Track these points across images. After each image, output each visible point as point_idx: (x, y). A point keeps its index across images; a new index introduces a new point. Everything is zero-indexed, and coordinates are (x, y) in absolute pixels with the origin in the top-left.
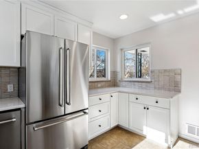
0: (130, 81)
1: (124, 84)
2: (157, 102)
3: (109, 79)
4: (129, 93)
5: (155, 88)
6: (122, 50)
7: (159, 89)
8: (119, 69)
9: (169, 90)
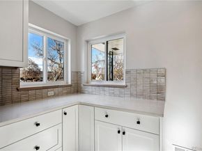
0: (99, 86)
1: (90, 89)
2: (138, 123)
3: (70, 83)
4: (94, 106)
5: (131, 95)
6: (87, 42)
7: (137, 96)
8: (83, 69)
9: (150, 98)
